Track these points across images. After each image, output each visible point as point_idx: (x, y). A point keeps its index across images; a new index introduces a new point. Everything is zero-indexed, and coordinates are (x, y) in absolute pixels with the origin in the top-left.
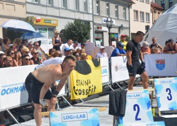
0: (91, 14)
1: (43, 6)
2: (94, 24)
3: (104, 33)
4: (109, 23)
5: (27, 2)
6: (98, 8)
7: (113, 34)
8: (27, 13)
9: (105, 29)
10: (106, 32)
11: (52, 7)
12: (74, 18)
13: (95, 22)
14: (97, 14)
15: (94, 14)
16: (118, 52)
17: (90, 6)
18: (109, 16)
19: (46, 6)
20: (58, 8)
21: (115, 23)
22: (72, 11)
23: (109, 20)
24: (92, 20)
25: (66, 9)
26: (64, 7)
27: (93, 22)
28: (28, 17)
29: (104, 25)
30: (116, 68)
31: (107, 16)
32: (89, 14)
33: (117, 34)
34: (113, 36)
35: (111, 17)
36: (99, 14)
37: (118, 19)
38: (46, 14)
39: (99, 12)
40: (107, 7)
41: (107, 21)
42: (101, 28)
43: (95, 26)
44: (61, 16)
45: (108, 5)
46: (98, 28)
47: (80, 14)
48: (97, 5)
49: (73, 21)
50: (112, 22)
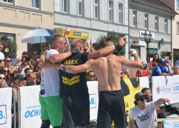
0: (126, 26)
1: (73, 16)
2: (130, 37)
3: (141, 48)
4: (148, 37)
5: (55, 12)
6: (135, 19)
7: (152, 49)
8: (55, 24)
9: (142, 43)
10: (144, 46)
11: (83, 17)
12: (107, 30)
13: (131, 35)
14: (134, 26)
15: (131, 26)
16: (159, 70)
17: (126, 17)
18: (148, 28)
19: (76, 17)
20: (90, 19)
21: (154, 36)
22: (105, 22)
23: (148, 33)
24: (127, 33)
25: (99, 20)
26: (96, 17)
27: (129, 35)
28: (55, 29)
29: (141, 39)
30: (158, 89)
31: (146, 29)
32: (124, 26)
33: (156, 49)
34: (151, 52)
35: (149, 29)
36: (136, 26)
37: (158, 32)
38: (76, 25)
39: (136, 24)
40: (146, 19)
41: (145, 34)
42: (138, 42)
43: (130, 40)
44: (92, 28)
45: (146, 16)
46: (134, 42)
47: (113, 25)
48: (134, 16)
49: (106, 34)
50: (151, 35)
